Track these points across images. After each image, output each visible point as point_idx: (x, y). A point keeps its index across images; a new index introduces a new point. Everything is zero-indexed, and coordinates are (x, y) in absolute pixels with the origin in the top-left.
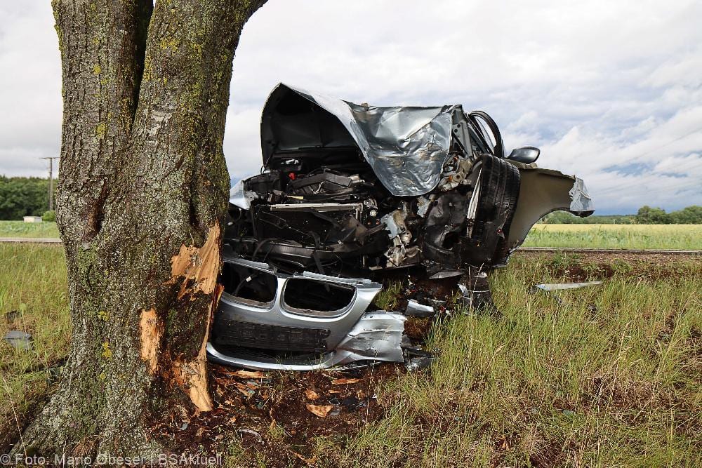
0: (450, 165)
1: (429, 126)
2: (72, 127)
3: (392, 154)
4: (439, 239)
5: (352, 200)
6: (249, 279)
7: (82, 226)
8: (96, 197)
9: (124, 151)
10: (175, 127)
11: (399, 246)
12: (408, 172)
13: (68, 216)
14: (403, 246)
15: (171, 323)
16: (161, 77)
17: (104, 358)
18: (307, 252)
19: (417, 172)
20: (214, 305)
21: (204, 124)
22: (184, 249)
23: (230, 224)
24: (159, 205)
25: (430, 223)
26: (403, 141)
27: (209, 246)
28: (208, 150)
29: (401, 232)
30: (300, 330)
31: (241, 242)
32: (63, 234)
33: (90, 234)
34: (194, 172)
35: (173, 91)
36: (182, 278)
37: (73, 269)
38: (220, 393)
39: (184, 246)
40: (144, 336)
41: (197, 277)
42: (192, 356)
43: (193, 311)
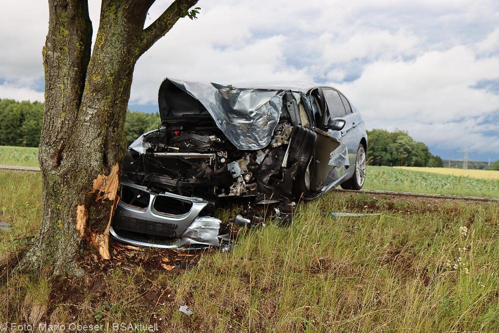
0: (279, 131)
1: (268, 103)
2: (49, 114)
3: (243, 121)
4: (266, 179)
5: (209, 152)
6: (139, 196)
7: (51, 162)
8: (59, 148)
9: (73, 126)
10: (98, 116)
11: (242, 182)
12: (252, 134)
13: (45, 158)
14: (244, 183)
15: (92, 213)
16: (93, 93)
17: (58, 228)
18: (173, 182)
19: (258, 134)
20: (114, 207)
21: (112, 115)
22: (99, 176)
23: (132, 163)
24: (89, 154)
25: (263, 168)
26: (252, 112)
27: (112, 175)
28: (114, 127)
29: (243, 173)
30: (161, 223)
31: (136, 174)
32: (42, 166)
33: (55, 167)
34: (106, 138)
35: (98, 99)
36: (98, 191)
37: (46, 183)
38: (115, 253)
39: (99, 174)
40: (78, 218)
41: (106, 191)
42: (101, 232)
43: (103, 208)
